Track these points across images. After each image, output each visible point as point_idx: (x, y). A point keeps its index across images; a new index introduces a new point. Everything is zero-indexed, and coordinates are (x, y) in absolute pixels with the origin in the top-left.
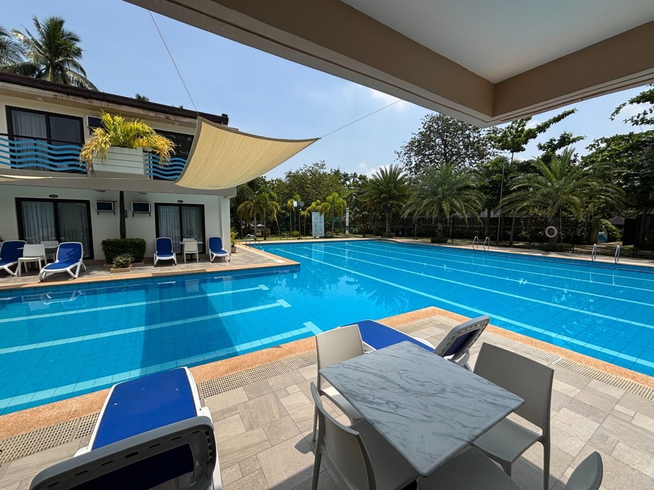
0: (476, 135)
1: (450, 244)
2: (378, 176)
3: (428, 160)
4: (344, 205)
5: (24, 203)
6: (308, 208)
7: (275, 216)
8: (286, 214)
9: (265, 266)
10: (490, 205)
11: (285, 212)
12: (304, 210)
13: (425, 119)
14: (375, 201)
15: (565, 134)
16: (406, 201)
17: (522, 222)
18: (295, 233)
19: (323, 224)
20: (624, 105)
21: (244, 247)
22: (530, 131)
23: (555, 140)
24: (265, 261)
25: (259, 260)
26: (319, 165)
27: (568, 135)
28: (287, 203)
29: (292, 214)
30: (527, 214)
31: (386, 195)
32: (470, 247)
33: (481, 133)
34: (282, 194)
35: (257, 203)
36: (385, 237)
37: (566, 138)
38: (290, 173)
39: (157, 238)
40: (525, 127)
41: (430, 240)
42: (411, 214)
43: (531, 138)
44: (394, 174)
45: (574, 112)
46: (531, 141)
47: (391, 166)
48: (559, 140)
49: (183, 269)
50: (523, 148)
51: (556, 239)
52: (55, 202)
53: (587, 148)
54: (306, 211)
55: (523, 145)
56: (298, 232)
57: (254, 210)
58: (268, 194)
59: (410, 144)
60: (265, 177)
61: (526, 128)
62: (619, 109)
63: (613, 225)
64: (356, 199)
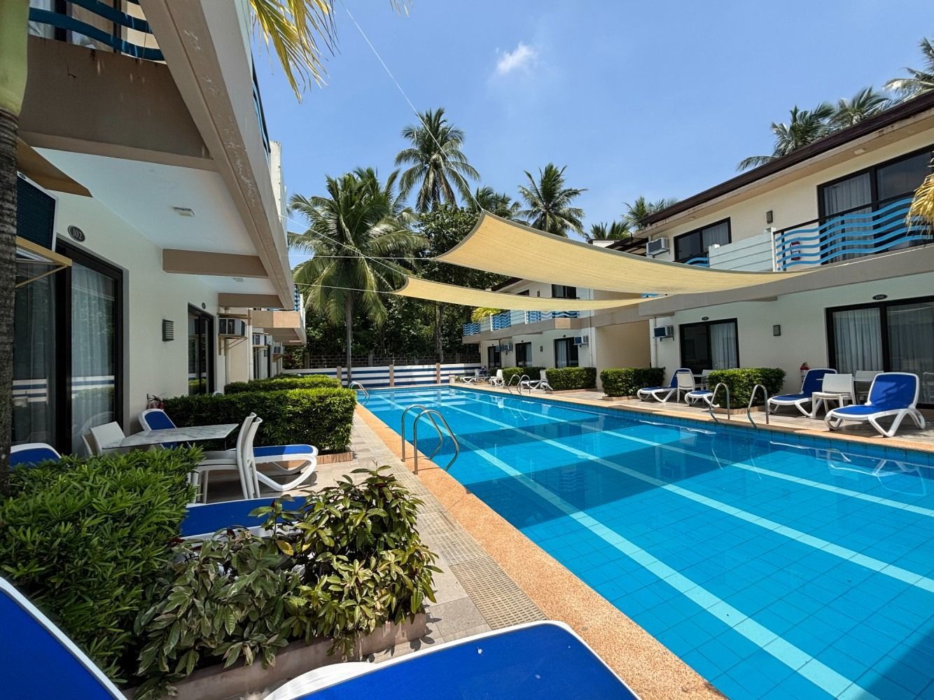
5: (837, 315)
52: (883, 306)
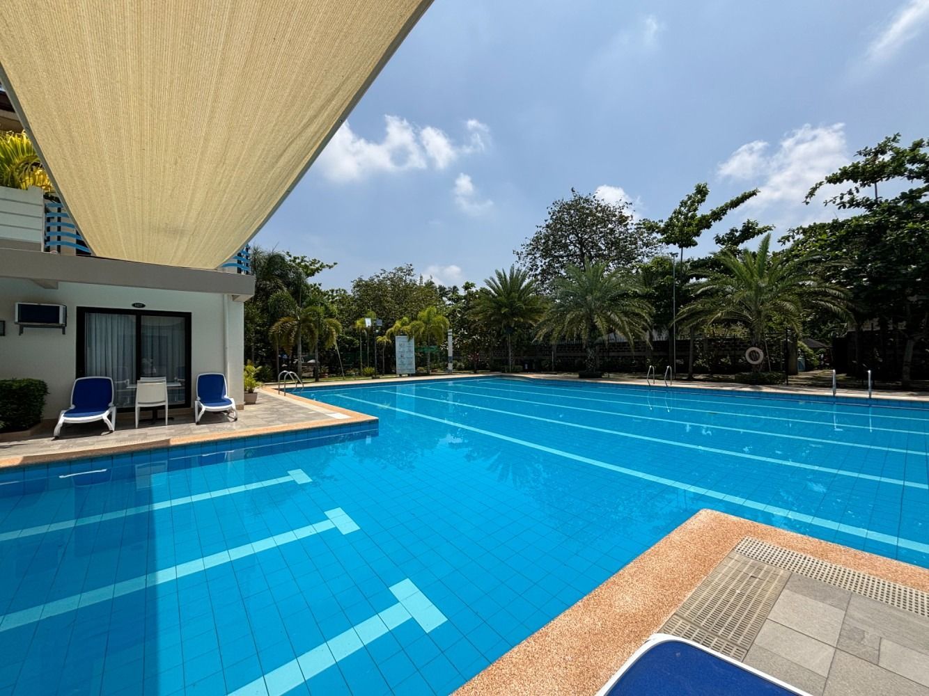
0: (622, 229)
1: (606, 379)
2: (493, 283)
3: (558, 265)
4: (445, 324)
6: (389, 330)
7: (335, 343)
8: (353, 341)
9: (307, 427)
10: (660, 321)
11: (351, 338)
12: (382, 334)
13: (553, 207)
14: (492, 318)
15: (749, 222)
16: (537, 318)
17: (698, 346)
18: (368, 370)
19: (413, 355)
20: (821, 184)
21: (275, 394)
22: (704, 217)
23: (737, 231)
24: (309, 418)
25: (296, 417)
26: (405, 271)
27: (753, 224)
28: (354, 324)
29: (364, 343)
30: (700, 334)
31: (507, 309)
32: (644, 383)
33: (628, 227)
34: (347, 312)
35: (305, 321)
36: (508, 372)
37: (751, 228)
38: (361, 280)
39: (77, 378)
40: (697, 212)
41: (578, 376)
42: (548, 336)
43: (705, 227)
44: (516, 279)
45: (756, 195)
46: (704, 232)
47: (513, 268)
48: (740, 231)
49: (124, 440)
50: (694, 242)
51: (761, 366)
53: (779, 241)
54: (385, 337)
55: (694, 238)
56: (374, 369)
57: (297, 333)
58: (323, 308)
59: (533, 241)
60: (320, 285)
61: (699, 214)
62: (814, 189)
63: (810, 348)
64: (461, 317)
